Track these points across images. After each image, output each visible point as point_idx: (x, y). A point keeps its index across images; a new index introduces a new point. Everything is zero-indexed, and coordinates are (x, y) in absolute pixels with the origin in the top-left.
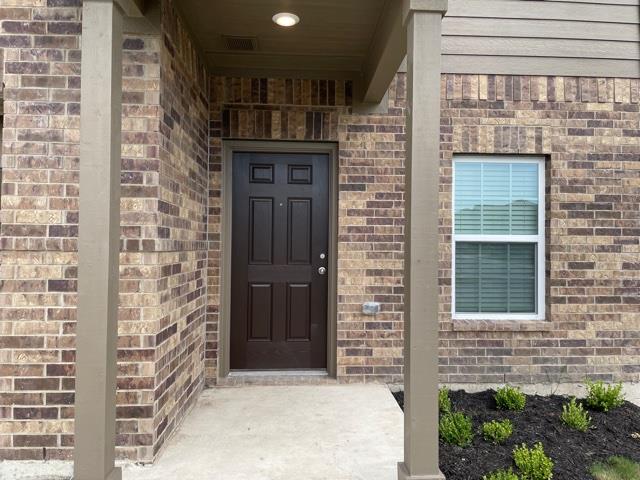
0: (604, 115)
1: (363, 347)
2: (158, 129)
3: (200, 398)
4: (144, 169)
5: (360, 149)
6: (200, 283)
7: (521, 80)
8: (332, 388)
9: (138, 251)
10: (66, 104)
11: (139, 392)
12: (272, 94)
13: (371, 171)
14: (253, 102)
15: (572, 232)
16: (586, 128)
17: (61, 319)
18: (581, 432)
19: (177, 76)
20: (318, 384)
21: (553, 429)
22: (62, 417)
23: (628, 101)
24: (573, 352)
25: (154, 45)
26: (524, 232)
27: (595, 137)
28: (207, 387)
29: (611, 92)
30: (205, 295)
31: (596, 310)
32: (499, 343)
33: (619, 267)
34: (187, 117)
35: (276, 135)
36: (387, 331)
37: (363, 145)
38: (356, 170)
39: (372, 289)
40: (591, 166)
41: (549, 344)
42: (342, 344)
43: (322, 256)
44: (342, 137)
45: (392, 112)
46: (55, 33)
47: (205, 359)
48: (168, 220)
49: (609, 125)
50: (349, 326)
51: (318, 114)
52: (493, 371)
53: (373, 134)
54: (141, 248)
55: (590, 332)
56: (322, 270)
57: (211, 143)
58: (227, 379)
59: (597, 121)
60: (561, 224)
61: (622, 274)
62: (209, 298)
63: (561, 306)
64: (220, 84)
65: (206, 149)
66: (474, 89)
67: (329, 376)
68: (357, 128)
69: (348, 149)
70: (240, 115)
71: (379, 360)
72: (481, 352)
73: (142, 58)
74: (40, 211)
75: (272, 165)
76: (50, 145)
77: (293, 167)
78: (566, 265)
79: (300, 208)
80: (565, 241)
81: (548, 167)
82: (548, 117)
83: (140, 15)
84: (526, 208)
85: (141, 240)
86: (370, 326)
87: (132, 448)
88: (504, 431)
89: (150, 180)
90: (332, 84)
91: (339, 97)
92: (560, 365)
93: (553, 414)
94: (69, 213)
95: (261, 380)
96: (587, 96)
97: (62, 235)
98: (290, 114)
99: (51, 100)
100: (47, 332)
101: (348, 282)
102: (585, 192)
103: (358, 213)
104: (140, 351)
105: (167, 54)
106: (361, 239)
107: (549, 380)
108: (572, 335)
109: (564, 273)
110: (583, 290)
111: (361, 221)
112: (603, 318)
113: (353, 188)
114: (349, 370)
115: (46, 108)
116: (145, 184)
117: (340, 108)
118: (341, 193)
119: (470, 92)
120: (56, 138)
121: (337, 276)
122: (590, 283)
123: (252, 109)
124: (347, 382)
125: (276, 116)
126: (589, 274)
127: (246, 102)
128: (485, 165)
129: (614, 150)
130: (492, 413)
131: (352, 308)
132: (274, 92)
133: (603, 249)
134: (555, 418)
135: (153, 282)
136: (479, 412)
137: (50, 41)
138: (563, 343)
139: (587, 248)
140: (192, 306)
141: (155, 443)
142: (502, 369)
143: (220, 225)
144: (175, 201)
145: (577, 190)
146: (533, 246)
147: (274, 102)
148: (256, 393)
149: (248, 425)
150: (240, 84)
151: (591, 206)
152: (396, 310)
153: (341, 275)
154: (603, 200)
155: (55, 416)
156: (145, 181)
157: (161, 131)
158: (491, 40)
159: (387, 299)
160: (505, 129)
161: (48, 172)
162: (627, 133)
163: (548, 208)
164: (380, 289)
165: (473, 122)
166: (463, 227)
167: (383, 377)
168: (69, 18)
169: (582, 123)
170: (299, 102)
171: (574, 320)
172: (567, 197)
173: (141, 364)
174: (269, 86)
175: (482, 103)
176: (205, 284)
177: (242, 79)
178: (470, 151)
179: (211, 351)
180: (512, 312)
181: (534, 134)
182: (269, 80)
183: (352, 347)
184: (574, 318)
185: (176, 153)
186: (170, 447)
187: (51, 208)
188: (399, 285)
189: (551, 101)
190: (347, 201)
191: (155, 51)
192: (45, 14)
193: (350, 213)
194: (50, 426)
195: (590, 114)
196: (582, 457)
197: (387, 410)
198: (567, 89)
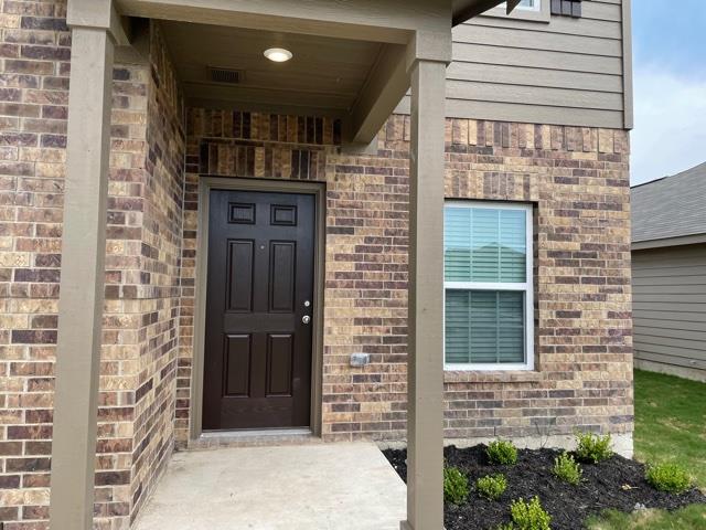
0: (588, 164)
1: (350, 402)
2: (143, 166)
3: (171, 464)
4: (127, 209)
5: (348, 190)
6: (172, 334)
7: (510, 126)
8: (316, 447)
9: (117, 297)
10: (39, 135)
11: (115, 455)
12: (256, 130)
13: (360, 214)
14: (235, 136)
15: (559, 280)
16: (571, 177)
17: (24, 374)
18: (573, 485)
19: (161, 109)
20: (301, 444)
21: (546, 483)
22: (25, 486)
23: (611, 151)
24: (562, 403)
25: (141, 76)
26: (512, 279)
27: (580, 186)
28: (176, 450)
29: (595, 142)
30: (178, 347)
31: (583, 360)
32: (490, 395)
33: (604, 316)
34: (167, 152)
35: (259, 173)
36: (376, 384)
37: (352, 186)
38: (344, 212)
39: (360, 339)
40: (576, 214)
41: (538, 395)
42: (328, 398)
43: (307, 304)
44: (330, 177)
45: (382, 153)
46: (29, 57)
47: (175, 419)
48: (149, 264)
49: (593, 174)
50: (336, 379)
51: (305, 153)
52: (484, 425)
53: (363, 176)
54: (121, 295)
55: (577, 383)
56: (306, 318)
57: (187, 179)
58: (199, 441)
59: (581, 170)
60: (549, 272)
61: (607, 323)
62: (181, 350)
63: (550, 355)
64: (198, 116)
65: (181, 186)
66: (464, 133)
67: (313, 435)
68: (345, 169)
69: (337, 191)
70: (220, 150)
71: (367, 416)
72: (472, 405)
73: (127, 89)
74: (4, 253)
75: (254, 205)
76: (19, 179)
77: (276, 208)
78: (554, 313)
79: (283, 251)
80: (553, 289)
81: (535, 214)
82: (536, 164)
83: (128, 44)
84: (515, 256)
85: (121, 285)
86: (357, 378)
87: (106, 519)
88: (498, 487)
89: (133, 221)
90: (320, 122)
91: (327, 136)
92: (549, 417)
93: (544, 468)
94: (39, 256)
95: (237, 441)
96: (573, 146)
97: (31, 280)
98: (275, 152)
99: (21, 130)
100: (9, 389)
101: (335, 332)
102: (570, 240)
103: (346, 257)
104: (117, 410)
105: (153, 85)
106: (348, 286)
107: (539, 433)
108: (561, 385)
109: (551, 322)
110: (570, 339)
111: (349, 267)
112: (590, 368)
113: (341, 231)
114: (335, 428)
115: (15, 139)
116: (127, 224)
117: (328, 147)
118: (328, 236)
119: (459, 136)
120: (26, 172)
121: (323, 326)
122: (577, 332)
123: (233, 144)
124: (333, 440)
125: (260, 153)
126: (576, 323)
127: (227, 136)
128: (475, 211)
129: (598, 198)
130: (485, 468)
131: (339, 359)
132: (258, 127)
133: (589, 297)
134: (545, 471)
135: (134, 333)
136: (472, 468)
137: (23, 65)
138: (552, 394)
139: (573, 296)
140: (166, 359)
141: (131, 513)
142: (492, 422)
143: (195, 269)
144: (155, 243)
145: (563, 238)
146: (521, 294)
147: (258, 138)
148: (232, 456)
149: (230, 490)
150: (220, 117)
151: (578, 255)
152: (385, 361)
153: (327, 324)
154: (588, 249)
155: (16, 486)
156: (127, 221)
157: (146, 168)
158: (481, 85)
159: (376, 350)
160: (494, 175)
161: (16, 209)
162: (610, 183)
163: (536, 255)
164: (369, 339)
165: (463, 167)
166: (453, 274)
167: (370, 434)
168: (46, 42)
169: (567, 172)
170: (285, 139)
171: (562, 370)
172: (555, 245)
173: (117, 424)
174: (252, 120)
175: (472, 149)
176: (177, 335)
177: (223, 112)
178: (460, 196)
179: (182, 410)
180: (501, 362)
181: (522, 181)
182: (252, 114)
183: (338, 402)
184: (562, 368)
185: (157, 191)
186: (145, 517)
187: (18, 249)
188: (388, 335)
189: (538, 149)
190: (334, 245)
191: (143, 82)
192: (18, 36)
193: (338, 257)
194: (10, 496)
195: (575, 163)
196: (577, 510)
197: (379, 468)
198: (553, 137)
